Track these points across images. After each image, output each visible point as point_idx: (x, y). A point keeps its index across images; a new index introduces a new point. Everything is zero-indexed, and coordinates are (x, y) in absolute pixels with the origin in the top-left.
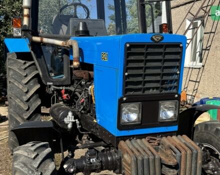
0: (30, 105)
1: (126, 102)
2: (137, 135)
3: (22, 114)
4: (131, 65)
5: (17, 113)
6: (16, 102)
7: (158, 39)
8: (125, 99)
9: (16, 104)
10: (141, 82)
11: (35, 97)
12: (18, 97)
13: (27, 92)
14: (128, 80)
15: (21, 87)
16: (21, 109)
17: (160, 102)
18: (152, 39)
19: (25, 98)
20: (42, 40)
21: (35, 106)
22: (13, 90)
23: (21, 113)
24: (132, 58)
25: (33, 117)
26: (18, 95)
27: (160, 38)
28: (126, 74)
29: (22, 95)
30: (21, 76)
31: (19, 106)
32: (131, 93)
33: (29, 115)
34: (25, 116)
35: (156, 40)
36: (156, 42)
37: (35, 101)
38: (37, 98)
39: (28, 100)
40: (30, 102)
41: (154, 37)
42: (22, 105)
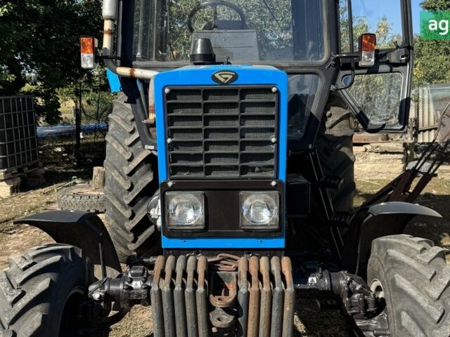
0: (134, 181)
1: (173, 189)
2: (203, 250)
3: (122, 195)
4: (177, 125)
5: (114, 195)
6: (112, 176)
7: (226, 79)
8: (170, 184)
9: (112, 179)
10: (201, 155)
11: (143, 168)
12: (115, 168)
13: (130, 160)
14: (175, 151)
15: (121, 150)
16: (121, 188)
17: (241, 193)
18: (214, 78)
19: (127, 170)
20: (132, 73)
21: (142, 184)
22: (111, 155)
23: (119, 193)
24: (179, 113)
25: (140, 202)
26: (116, 164)
27: (230, 77)
28: (169, 140)
29: (122, 165)
30: (124, 132)
31: (117, 182)
32: (185, 175)
33: (131, 199)
34: (126, 199)
35: (223, 80)
36: (223, 84)
37: (143, 175)
38: (149, 170)
39: (131, 174)
40: (135, 177)
41: (217, 75)
42: (121, 181)
